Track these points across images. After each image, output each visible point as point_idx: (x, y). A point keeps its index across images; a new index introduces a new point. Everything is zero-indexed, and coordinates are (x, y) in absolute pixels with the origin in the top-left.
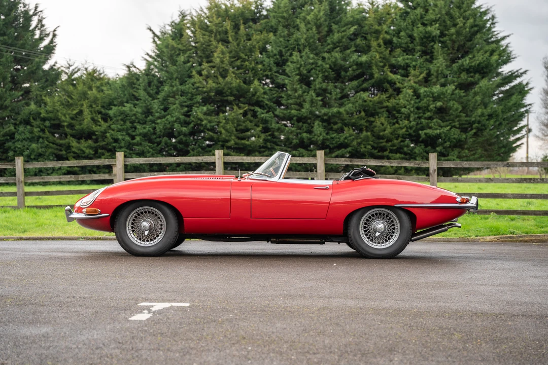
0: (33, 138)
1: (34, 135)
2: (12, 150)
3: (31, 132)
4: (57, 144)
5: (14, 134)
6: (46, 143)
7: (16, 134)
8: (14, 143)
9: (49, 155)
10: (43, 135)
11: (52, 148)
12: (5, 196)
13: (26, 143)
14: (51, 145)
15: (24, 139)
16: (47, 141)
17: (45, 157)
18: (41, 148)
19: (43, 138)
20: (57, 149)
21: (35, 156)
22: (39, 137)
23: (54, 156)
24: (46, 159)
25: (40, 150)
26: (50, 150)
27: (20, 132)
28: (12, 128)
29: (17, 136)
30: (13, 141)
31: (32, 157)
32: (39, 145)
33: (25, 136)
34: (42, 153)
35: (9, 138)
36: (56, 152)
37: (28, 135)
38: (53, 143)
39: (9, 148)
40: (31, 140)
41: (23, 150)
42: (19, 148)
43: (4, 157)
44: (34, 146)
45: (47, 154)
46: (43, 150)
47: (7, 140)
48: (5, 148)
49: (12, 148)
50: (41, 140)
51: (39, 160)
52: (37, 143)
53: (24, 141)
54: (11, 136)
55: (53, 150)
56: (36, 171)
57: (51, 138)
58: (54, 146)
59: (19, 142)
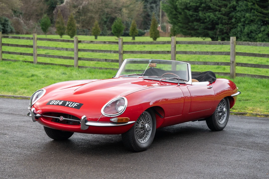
0: (248, 9)
1: (248, 8)
2: (234, 18)
3: (247, 5)
4: (263, 13)
5: (236, 7)
6: (256, 13)
7: (237, 7)
8: (235, 13)
9: (258, 21)
10: (254, 8)
11: (260, 16)
12: (114, 62)
13: (243, 13)
14: (259, 14)
15: (242, 10)
16: (257, 11)
17: (255, 22)
18: (253, 16)
19: (254, 9)
20: (264, 17)
21: (249, 21)
22: (252, 9)
23: (261, 21)
24: (255, 24)
25: (252, 18)
26: (258, 18)
27: (239, 5)
28: (235, 3)
29: (238, 9)
30: (235, 11)
31: (247, 22)
32: (251, 14)
33: (243, 8)
34: (253, 20)
35: (232, 9)
36: (262, 18)
37: (244, 7)
38: (260, 13)
39: (233, 16)
40: (247, 11)
41: (241, 17)
42: (239, 16)
43: (230, 22)
44: (247, 15)
45: (256, 20)
46: (255, 17)
47: (232, 11)
48: (230, 16)
49: (234, 16)
50: (253, 11)
51: (251, 24)
52: (251, 13)
53: (242, 12)
54: (234, 8)
55: (260, 17)
56: (248, 32)
57: (260, 9)
58: (261, 15)
59: (239, 13)
